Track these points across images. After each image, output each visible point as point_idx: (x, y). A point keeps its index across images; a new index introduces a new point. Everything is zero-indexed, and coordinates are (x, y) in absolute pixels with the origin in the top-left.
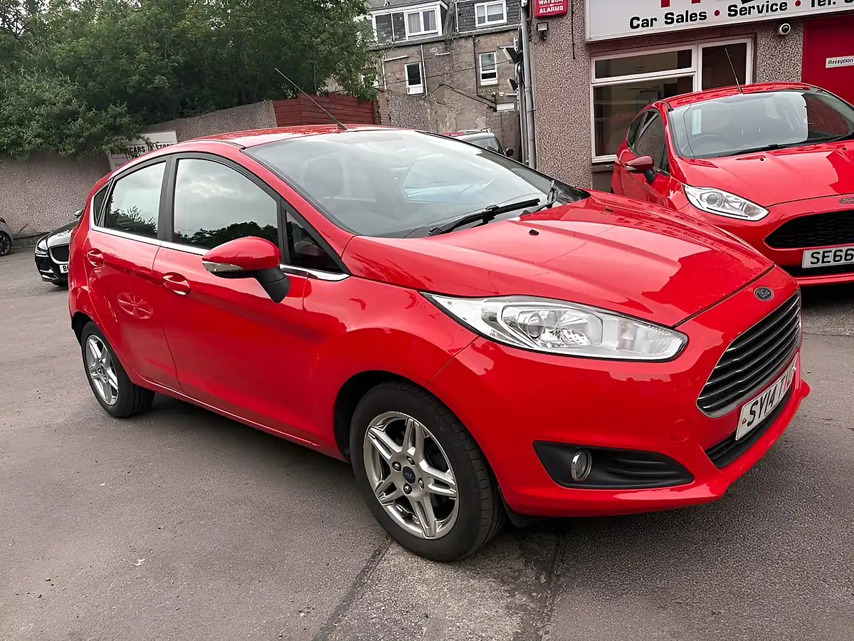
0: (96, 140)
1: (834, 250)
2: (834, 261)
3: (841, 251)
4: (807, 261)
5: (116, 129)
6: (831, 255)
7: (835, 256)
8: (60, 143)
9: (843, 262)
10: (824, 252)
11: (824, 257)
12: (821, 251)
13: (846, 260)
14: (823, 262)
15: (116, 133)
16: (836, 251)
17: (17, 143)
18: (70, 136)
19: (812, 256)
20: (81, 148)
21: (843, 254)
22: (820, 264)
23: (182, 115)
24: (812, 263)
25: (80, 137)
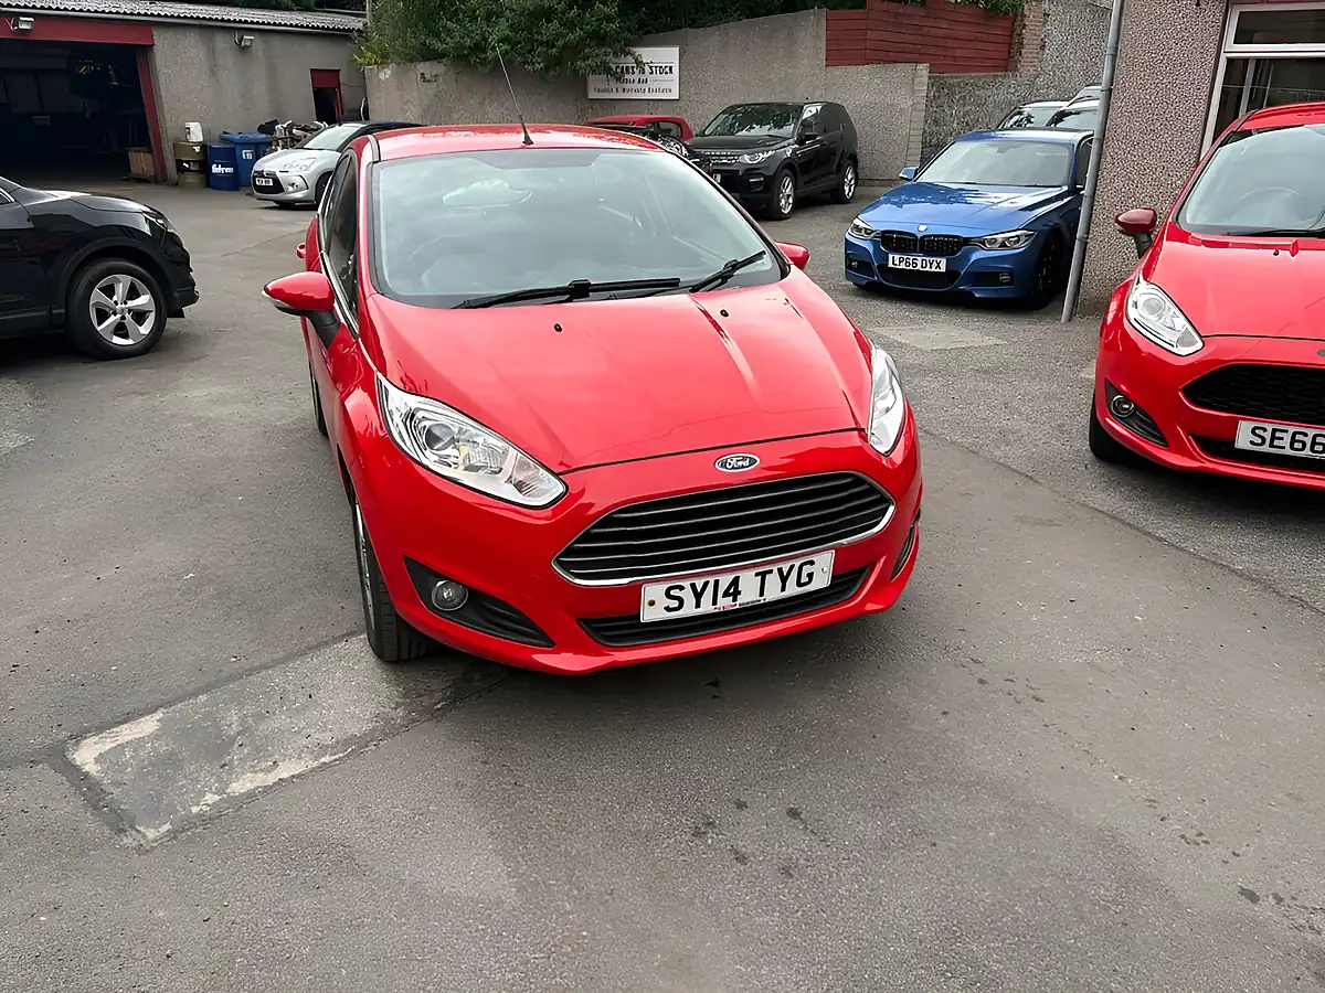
0: (574, 50)
1: (1292, 430)
2: (1292, 447)
3: (1306, 435)
4: (1244, 437)
5: (600, 39)
6: (1287, 438)
7: (1293, 440)
8: (529, 52)
9: (1307, 453)
10: (1274, 431)
11: (1273, 438)
12: (1270, 428)
13: (1312, 450)
14: (1271, 445)
15: (599, 46)
16: (1295, 434)
17: (479, 47)
18: (541, 43)
19: (1253, 432)
20: (554, 63)
21: (1308, 441)
22: (1266, 448)
23: (693, 24)
24: (1252, 443)
25: (553, 46)
